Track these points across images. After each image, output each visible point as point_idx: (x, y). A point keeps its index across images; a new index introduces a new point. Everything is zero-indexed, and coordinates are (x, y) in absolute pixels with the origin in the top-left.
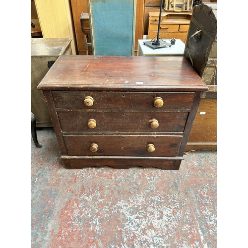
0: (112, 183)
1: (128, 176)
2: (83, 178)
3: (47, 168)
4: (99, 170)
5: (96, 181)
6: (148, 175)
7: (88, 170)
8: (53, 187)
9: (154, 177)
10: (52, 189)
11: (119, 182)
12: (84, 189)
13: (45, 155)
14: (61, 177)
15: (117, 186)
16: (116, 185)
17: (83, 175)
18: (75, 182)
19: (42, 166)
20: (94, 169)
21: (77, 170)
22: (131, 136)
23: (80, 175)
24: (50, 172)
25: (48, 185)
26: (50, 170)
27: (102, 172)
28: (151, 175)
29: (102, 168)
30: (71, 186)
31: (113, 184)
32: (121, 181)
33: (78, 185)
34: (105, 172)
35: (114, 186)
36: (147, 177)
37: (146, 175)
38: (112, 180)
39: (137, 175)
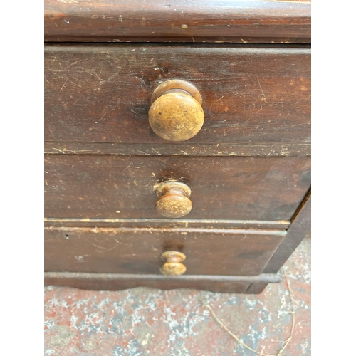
0: (67, 341)
1: (117, 317)
6: (174, 310)
9: (190, 317)
11: (87, 336)
15: (81, 349)
16: (79, 346)
28: (183, 311)
31: (71, 343)
32: (94, 332)
35: (72, 349)
36: (169, 318)
37: (168, 310)
38: (68, 330)
39: (141, 313)
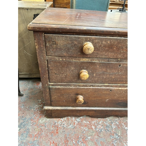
0: (94, 134)
1: (107, 126)
2: (64, 128)
3: (28, 117)
4: (78, 119)
5: (77, 132)
6: (125, 124)
7: (68, 120)
8: (36, 139)
10: (34, 141)
11: (100, 132)
12: (68, 141)
13: (26, 104)
14: (43, 127)
15: (99, 137)
16: (98, 135)
17: (64, 124)
18: (57, 133)
19: (23, 115)
20: (74, 118)
21: (57, 119)
22: (120, 88)
23: (61, 124)
24: (32, 122)
25: (30, 136)
26: (31, 119)
27: (82, 122)
29: (81, 117)
30: (54, 138)
33: (61, 136)
34: (84, 122)
35: (96, 137)
36: (124, 127)
37: (123, 124)
38: (93, 131)
39: (114, 125)
